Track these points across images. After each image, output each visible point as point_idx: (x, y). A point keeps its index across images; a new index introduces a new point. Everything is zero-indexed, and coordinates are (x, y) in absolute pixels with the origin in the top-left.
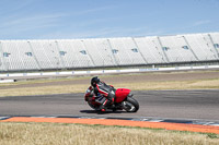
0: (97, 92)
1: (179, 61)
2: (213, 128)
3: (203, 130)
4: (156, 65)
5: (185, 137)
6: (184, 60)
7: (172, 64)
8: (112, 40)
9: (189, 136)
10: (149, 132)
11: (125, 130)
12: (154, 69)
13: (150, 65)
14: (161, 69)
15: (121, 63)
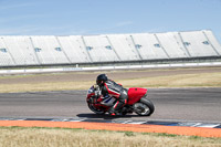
0: (105, 93)
1: (102, 60)
2: (131, 126)
3: (121, 129)
4: (80, 64)
5: (103, 136)
6: (107, 60)
7: (96, 64)
8: (35, 38)
9: (108, 134)
10: (69, 132)
11: (44, 131)
12: (77, 68)
13: (74, 65)
14: (84, 69)
15: (44, 62)
